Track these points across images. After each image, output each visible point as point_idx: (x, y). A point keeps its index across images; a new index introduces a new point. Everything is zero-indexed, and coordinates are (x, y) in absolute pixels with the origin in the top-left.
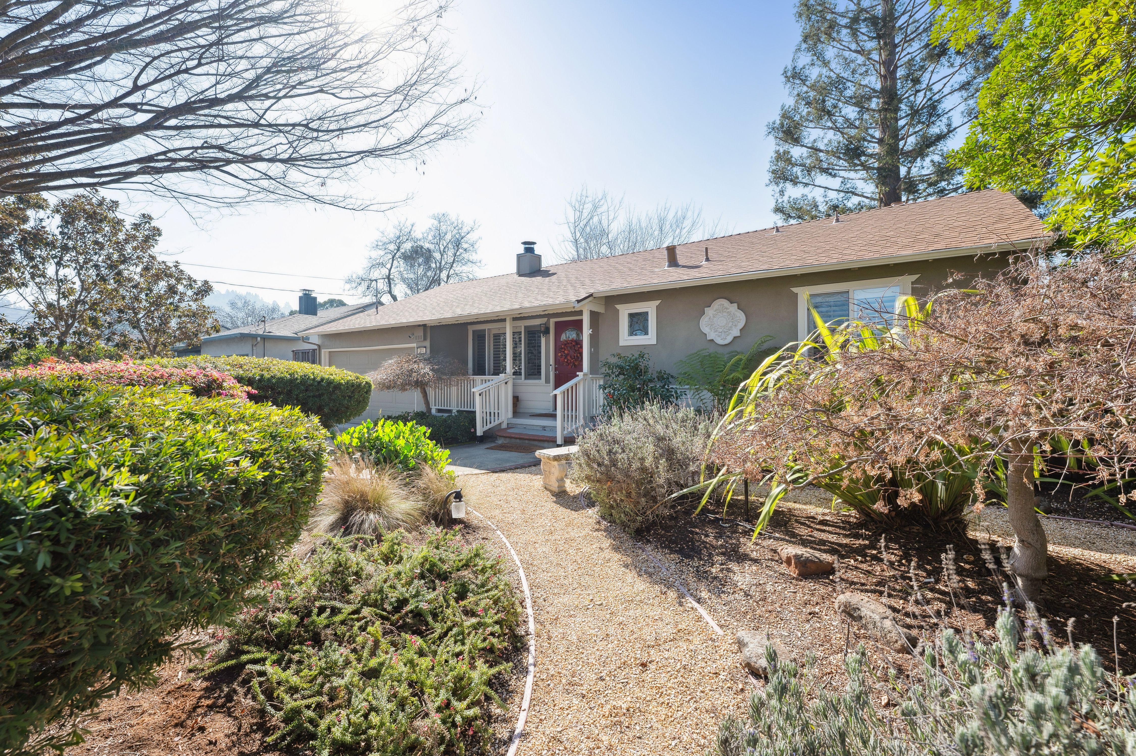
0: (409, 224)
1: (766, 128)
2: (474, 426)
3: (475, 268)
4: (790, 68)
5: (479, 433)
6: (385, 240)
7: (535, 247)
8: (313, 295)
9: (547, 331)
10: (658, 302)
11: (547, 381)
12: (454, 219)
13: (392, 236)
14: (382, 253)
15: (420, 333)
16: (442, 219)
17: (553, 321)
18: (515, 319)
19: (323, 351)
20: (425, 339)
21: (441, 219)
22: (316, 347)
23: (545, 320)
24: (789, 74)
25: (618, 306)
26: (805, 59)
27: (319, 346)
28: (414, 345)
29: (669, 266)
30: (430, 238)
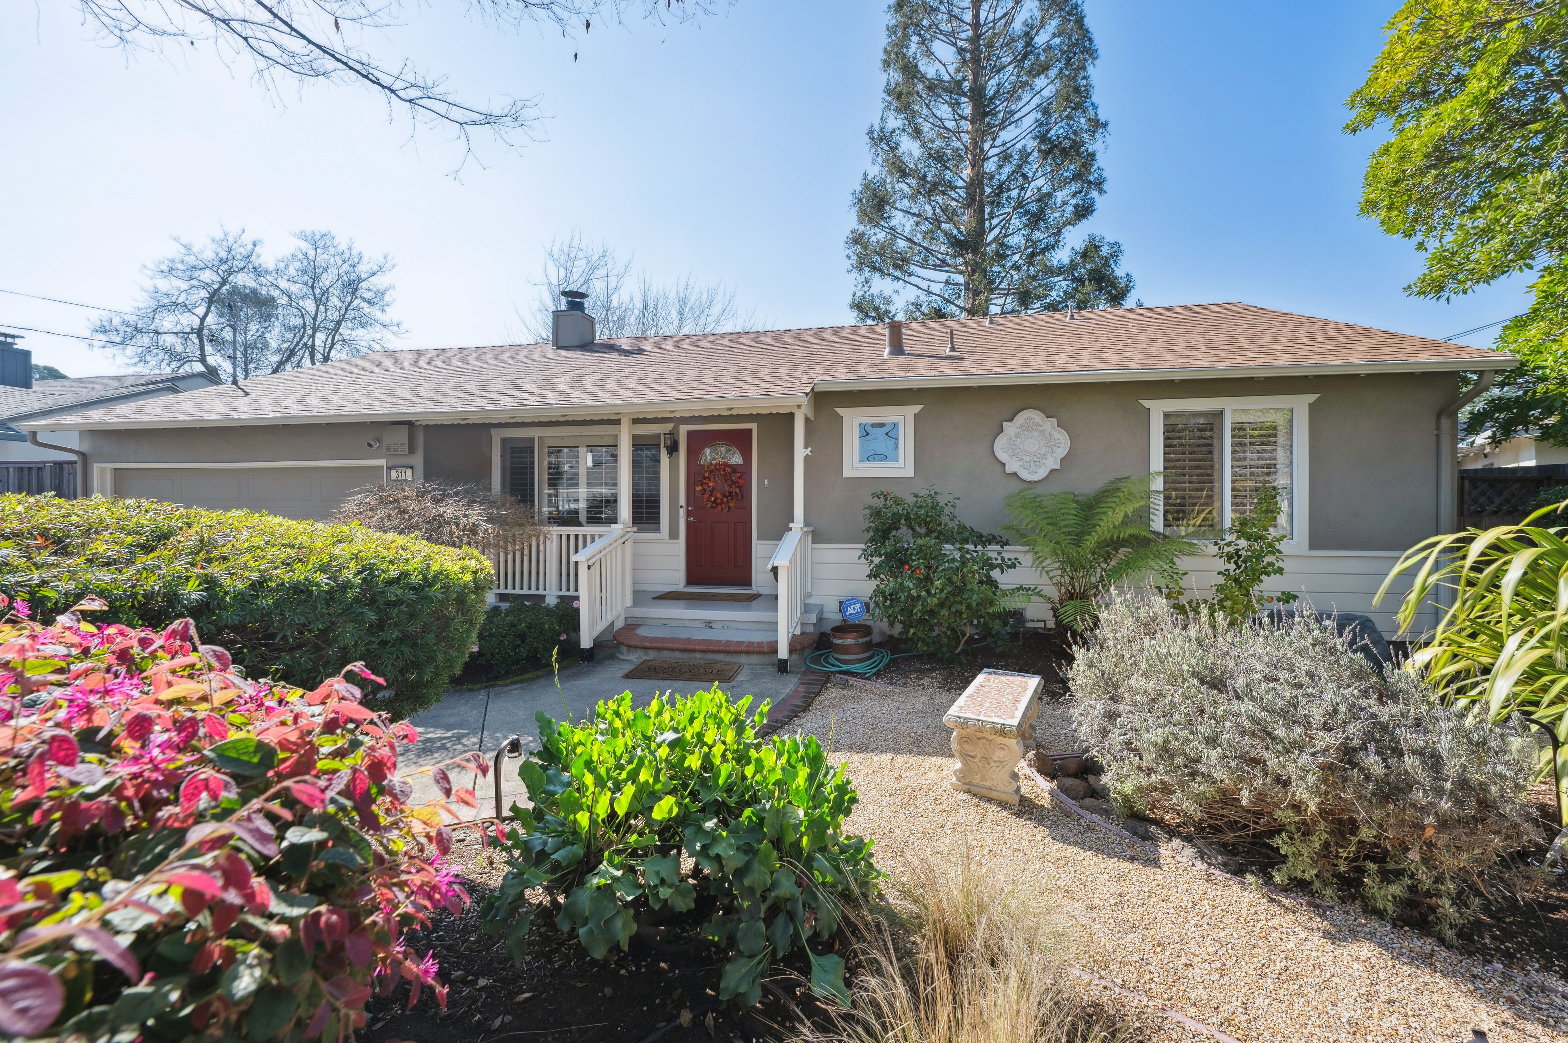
0: (247, 239)
1: (851, 197)
2: (576, 628)
3: (387, 335)
4: (877, 127)
5: (586, 642)
6: (191, 260)
7: (587, 303)
8: (20, 345)
9: (673, 449)
10: (917, 408)
11: (673, 534)
12: (343, 247)
13: (209, 255)
14: (184, 285)
15: (402, 437)
16: (321, 243)
17: (684, 429)
18: (636, 421)
19: (96, 468)
20: (412, 450)
21: (321, 241)
22: (73, 457)
23: (669, 427)
24: (876, 135)
25: (840, 411)
26: (895, 122)
27: (83, 455)
28: (382, 462)
29: (892, 353)
30: (292, 271)
